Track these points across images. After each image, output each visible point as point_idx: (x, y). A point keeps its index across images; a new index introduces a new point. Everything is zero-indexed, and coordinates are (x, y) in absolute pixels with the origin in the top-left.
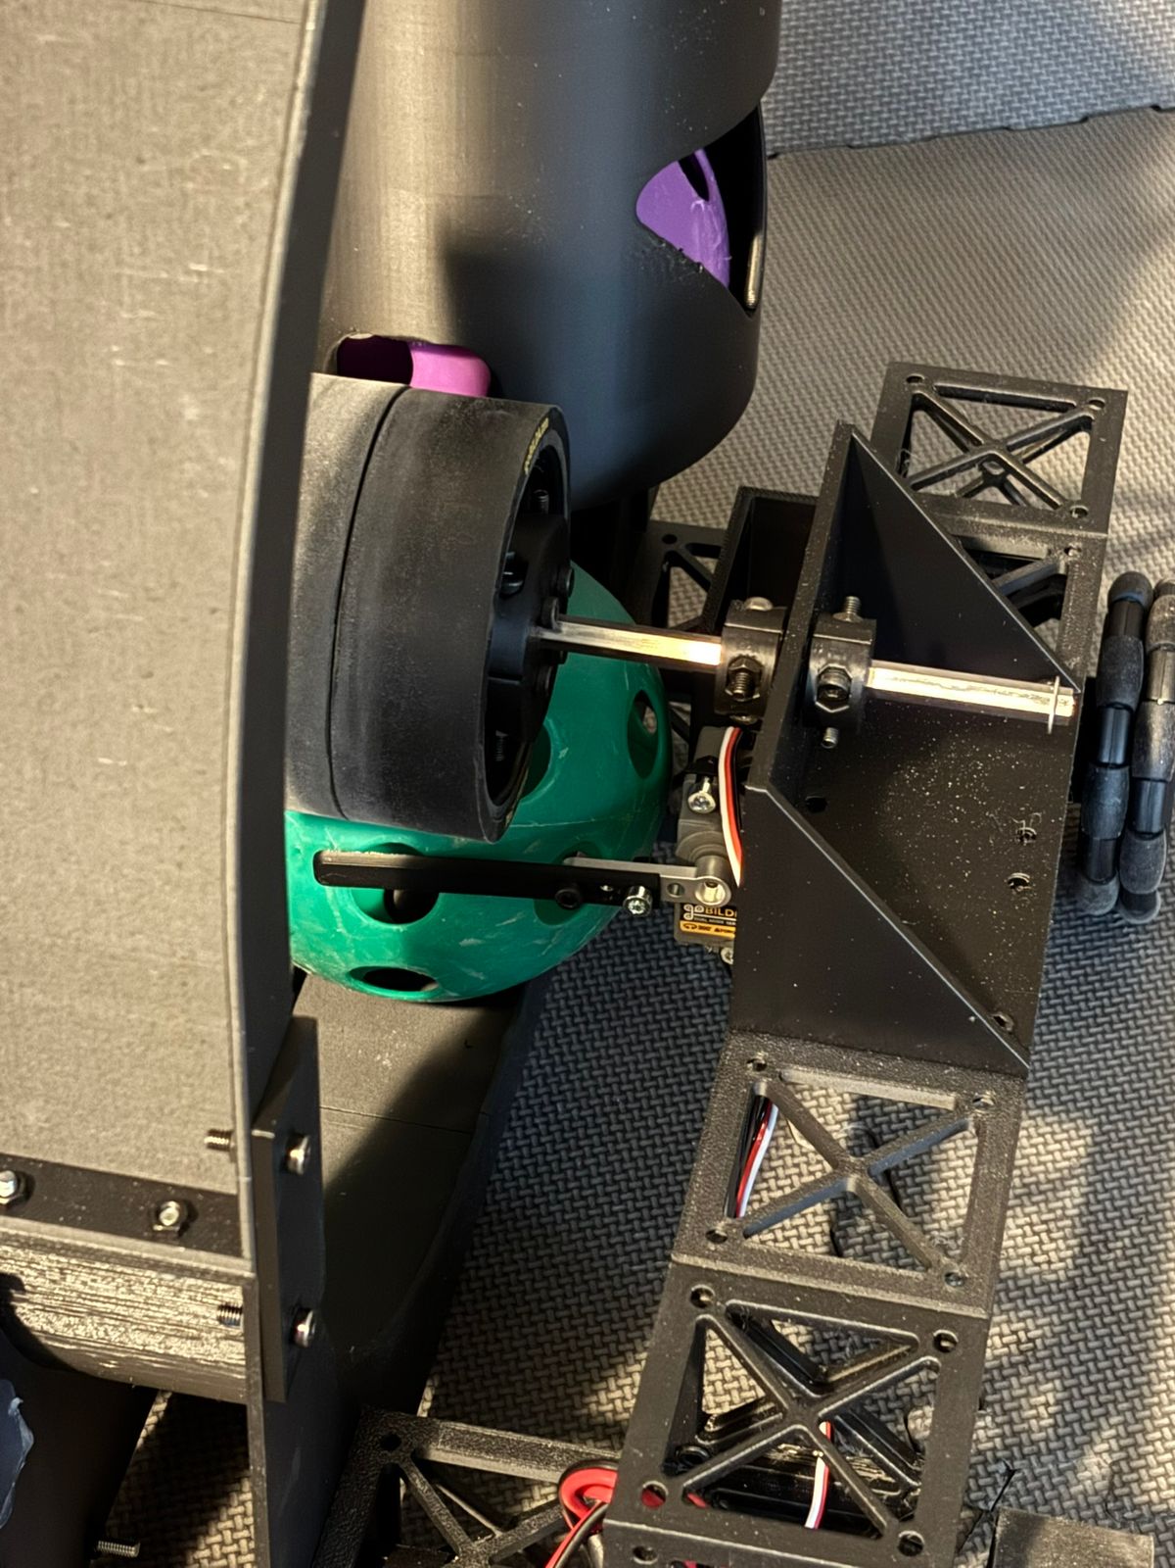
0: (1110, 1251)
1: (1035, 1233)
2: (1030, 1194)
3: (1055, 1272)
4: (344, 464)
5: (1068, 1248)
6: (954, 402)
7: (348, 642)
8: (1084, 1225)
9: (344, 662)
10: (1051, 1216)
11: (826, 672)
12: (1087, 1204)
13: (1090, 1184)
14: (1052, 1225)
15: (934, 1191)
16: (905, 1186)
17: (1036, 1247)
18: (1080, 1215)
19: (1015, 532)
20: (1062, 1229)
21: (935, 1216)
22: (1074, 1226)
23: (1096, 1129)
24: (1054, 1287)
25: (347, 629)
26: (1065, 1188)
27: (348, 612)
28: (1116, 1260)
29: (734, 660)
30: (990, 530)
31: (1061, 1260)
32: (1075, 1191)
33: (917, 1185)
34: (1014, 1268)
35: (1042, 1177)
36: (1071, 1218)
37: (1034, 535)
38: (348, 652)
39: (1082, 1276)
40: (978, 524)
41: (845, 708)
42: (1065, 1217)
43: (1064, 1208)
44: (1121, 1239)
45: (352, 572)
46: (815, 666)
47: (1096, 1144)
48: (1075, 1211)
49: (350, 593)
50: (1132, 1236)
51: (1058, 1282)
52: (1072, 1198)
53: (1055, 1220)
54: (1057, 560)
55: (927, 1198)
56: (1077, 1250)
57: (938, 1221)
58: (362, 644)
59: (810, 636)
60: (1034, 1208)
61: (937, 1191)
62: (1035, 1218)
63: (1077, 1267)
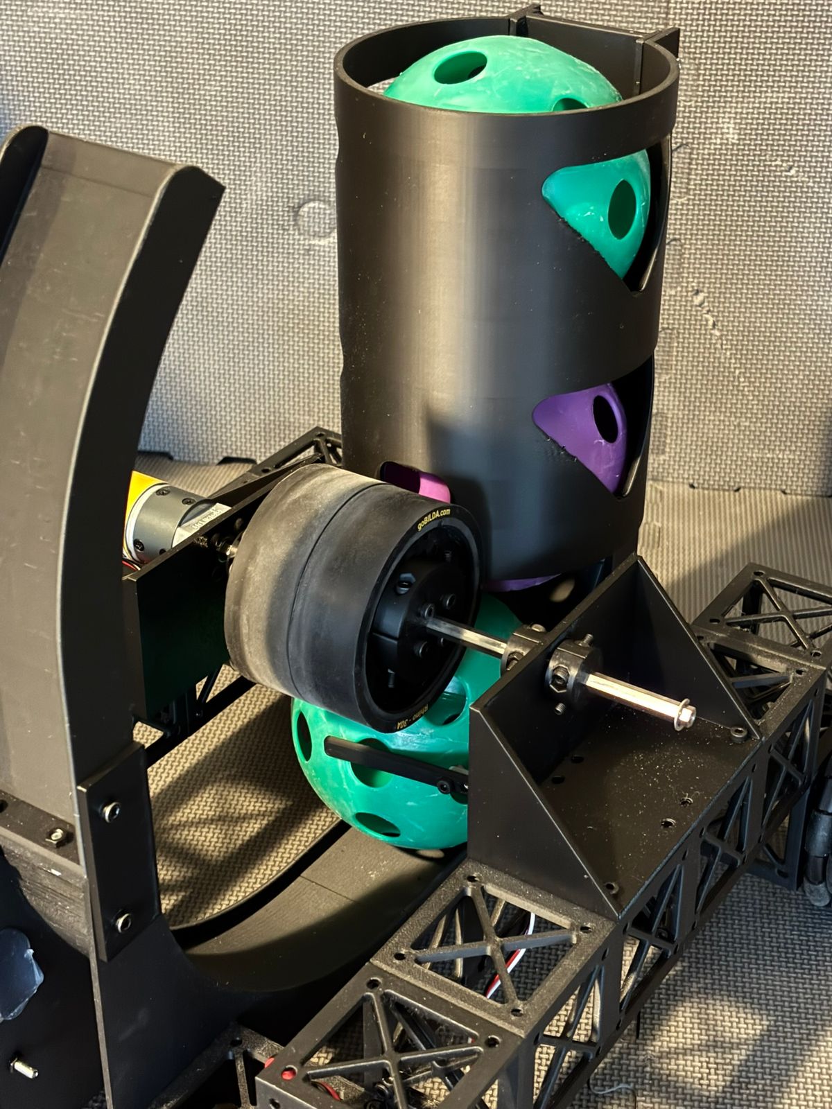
0: (748, 1089)
1: (708, 1068)
2: (715, 1047)
3: (709, 1091)
4: (328, 508)
5: (724, 1081)
6: (776, 590)
7: (302, 596)
8: (739, 1071)
9: (298, 607)
10: (722, 1061)
11: (557, 669)
12: (747, 1061)
13: (754, 1051)
14: (720, 1066)
15: (660, 1030)
16: (645, 1023)
17: (705, 1075)
18: (740, 1065)
19: (773, 657)
20: (725, 1070)
21: (654, 1043)
22: (733, 1070)
23: (772, 1023)
24: (704, 1099)
25: (303, 589)
26: (738, 1049)
27: (305, 580)
28: (749, 1095)
29: (513, 653)
30: (760, 653)
31: (716, 1086)
32: (743, 1052)
33: (652, 1024)
34: (686, 1083)
35: (727, 1039)
36: (733, 1065)
37: (782, 660)
38: (301, 601)
39: (724, 1098)
40: (753, 648)
41: (564, 691)
42: (731, 1064)
43: (733, 1059)
44: (757, 1084)
45: (312, 561)
46: (552, 664)
47: (768, 1030)
48: (738, 1063)
49: (308, 571)
50: (765, 1085)
51: (708, 1097)
52: (739, 1056)
53: (723, 1064)
54: (789, 674)
55: (654, 1032)
56: (728, 1083)
57: (654, 1046)
58: (308, 598)
59: (556, 648)
60: (714, 1055)
61: (662, 1031)
62: (712, 1060)
63: (724, 1092)
